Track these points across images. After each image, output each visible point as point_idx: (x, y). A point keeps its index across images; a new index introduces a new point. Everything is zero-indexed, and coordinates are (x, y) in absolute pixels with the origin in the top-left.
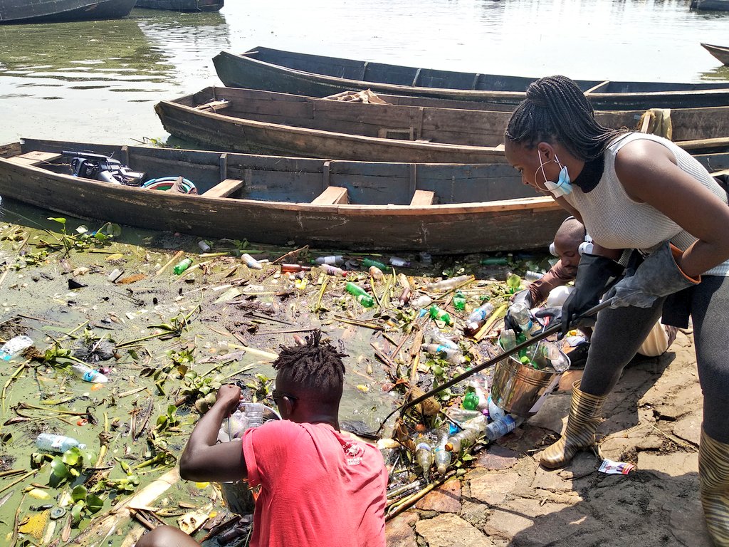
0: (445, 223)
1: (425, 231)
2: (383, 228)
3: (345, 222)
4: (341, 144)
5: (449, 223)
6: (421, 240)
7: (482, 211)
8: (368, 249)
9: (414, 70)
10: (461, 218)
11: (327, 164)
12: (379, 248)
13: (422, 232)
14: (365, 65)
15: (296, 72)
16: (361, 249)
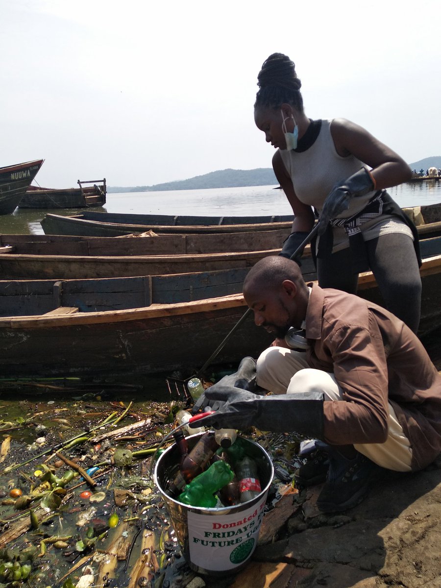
0: (149, 331)
1: (126, 343)
2: (74, 343)
3: (25, 339)
4: (84, 267)
5: (154, 331)
6: (123, 355)
7: (190, 312)
8: (62, 371)
9: (219, 218)
10: (168, 323)
11: (57, 284)
12: (76, 370)
13: (123, 345)
14: (175, 218)
15: (106, 224)
16: (54, 372)
